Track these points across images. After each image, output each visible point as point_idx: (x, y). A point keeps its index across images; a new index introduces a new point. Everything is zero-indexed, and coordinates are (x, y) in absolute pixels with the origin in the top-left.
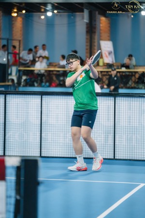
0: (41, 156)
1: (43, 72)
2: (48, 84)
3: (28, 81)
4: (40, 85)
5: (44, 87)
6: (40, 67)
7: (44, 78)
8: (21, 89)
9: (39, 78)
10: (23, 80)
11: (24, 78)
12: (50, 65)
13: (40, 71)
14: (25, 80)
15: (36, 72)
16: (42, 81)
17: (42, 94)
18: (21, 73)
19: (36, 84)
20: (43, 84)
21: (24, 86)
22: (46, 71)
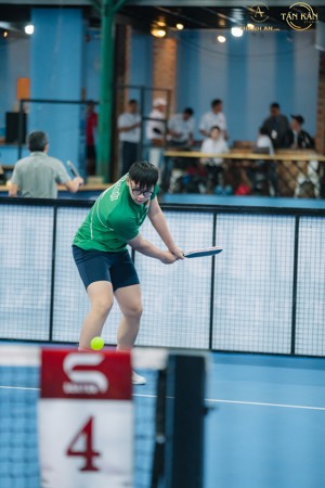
1: (218, 161)
2: (229, 189)
3: (186, 181)
4: (212, 191)
5: (220, 194)
6: (213, 150)
7: (220, 176)
9: (210, 176)
10: (173, 180)
11: (176, 174)
12: (235, 146)
13: (212, 159)
14: (180, 180)
15: (203, 161)
16: (215, 183)
17: (216, 211)
18: (171, 163)
19: (202, 189)
20: (219, 188)
21: (175, 192)
22: (226, 160)
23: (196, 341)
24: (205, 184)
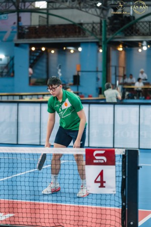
0: (139, 148)
1: (140, 89)
2: (144, 97)
3: (130, 96)
5: (141, 99)
7: (141, 94)
8: (125, 101)
9: (138, 94)
10: (126, 95)
11: (127, 93)
12: (145, 84)
13: (138, 88)
14: (128, 95)
15: (135, 89)
16: (139, 96)
17: (140, 104)
18: (125, 90)
19: (135, 98)
20: (141, 97)
21: (127, 99)
22: (142, 88)
23: (134, 146)
24: (136, 96)
